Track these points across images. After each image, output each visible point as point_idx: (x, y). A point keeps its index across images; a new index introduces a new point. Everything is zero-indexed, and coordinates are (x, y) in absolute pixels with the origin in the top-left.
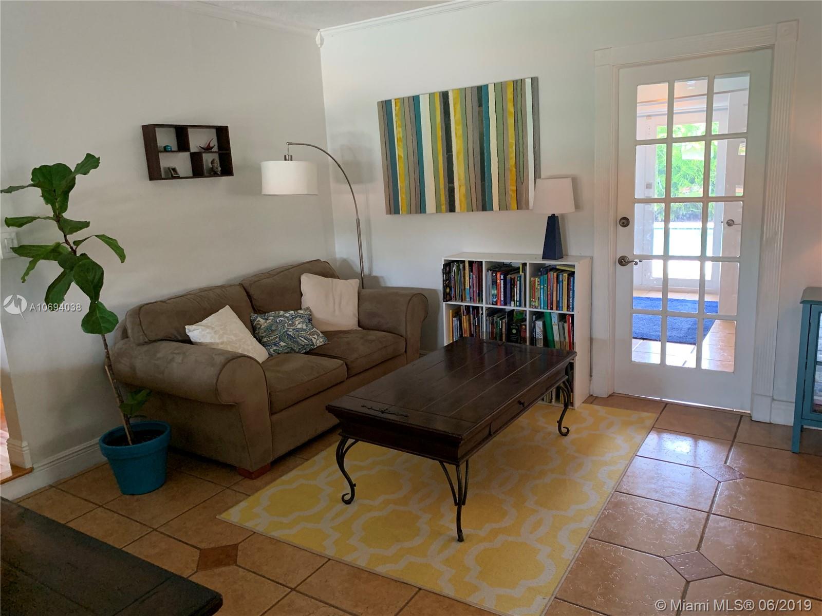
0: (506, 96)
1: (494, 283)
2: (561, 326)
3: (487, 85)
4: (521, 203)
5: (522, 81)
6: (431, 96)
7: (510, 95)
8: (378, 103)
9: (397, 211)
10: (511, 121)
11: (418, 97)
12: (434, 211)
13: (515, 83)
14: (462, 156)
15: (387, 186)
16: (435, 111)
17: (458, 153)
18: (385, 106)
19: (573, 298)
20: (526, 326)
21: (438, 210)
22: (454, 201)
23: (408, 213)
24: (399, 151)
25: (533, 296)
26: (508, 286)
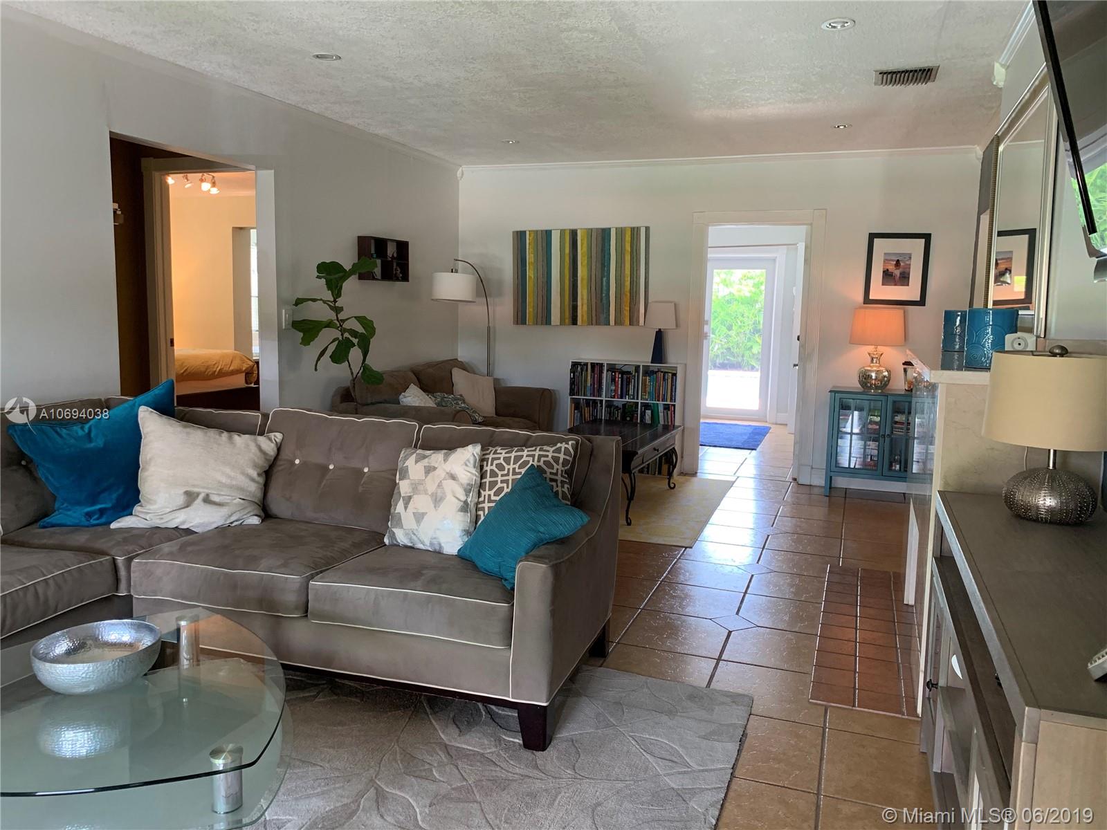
0: (625, 239)
1: (613, 380)
2: (665, 414)
3: (610, 229)
4: (633, 321)
5: (638, 229)
6: (562, 232)
7: (628, 238)
8: (513, 232)
9: (523, 322)
10: (628, 258)
11: (550, 231)
12: (559, 324)
13: (633, 229)
14: (585, 282)
15: (516, 300)
16: (564, 244)
17: (582, 279)
18: (520, 236)
19: (675, 391)
20: (637, 414)
21: (562, 322)
22: (577, 316)
23: (534, 324)
24: (530, 273)
25: (644, 391)
26: (625, 383)
